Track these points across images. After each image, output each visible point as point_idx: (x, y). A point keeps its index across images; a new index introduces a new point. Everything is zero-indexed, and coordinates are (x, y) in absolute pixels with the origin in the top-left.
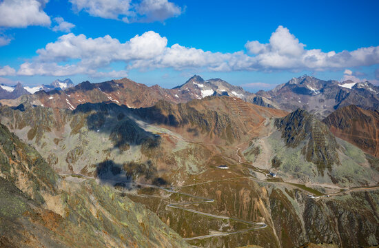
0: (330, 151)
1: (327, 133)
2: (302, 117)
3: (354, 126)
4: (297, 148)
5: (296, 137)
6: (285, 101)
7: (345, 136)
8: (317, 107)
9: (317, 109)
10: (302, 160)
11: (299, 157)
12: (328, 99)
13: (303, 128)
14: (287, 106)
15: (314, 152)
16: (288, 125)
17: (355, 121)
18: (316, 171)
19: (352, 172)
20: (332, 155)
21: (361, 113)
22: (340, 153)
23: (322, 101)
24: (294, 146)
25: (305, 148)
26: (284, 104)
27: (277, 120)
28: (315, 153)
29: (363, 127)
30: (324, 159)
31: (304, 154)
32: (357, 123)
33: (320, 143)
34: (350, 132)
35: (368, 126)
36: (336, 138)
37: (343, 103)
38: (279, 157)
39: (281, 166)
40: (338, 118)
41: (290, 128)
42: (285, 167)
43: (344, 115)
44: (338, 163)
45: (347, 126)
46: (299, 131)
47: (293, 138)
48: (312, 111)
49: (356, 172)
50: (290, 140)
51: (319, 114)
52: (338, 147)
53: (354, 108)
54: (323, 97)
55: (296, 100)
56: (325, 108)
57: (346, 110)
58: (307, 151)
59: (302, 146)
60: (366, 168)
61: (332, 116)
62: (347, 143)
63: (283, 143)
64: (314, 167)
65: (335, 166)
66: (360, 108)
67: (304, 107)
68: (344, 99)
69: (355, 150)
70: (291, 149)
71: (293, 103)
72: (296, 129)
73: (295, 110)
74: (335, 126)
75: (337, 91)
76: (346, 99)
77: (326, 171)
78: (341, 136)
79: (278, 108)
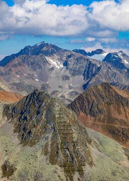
0: (80, 148)
1: (75, 122)
2: (41, 102)
3: (109, 111)
4: (37, 146)
5: (34, 130)
6: (16, 79)
7: (98, 126)
8: (60, 87)
9: (60, 89)
10: (44, 163)
11: (39, 159)
12: (74, 75)
13: (43, 117)
14: (19, 86)
15: (60, 151)
16: (22, 113)
17: (109, 104)
18: (63, 176)
19: (108, 174)
20: (83, 154)
21: (117, 94)
22: (93, 149)
23: (66, 78)
24: (33, 144)
25: (46, 145)
26: (15, 84)
27: (7, 108)
28: (60, 153)
29: (120, 113)
30: (73, 159)
31: (46, 154)
32: (112, 107)
33: (66, 136)
34: (104, 120)
35: (125, 111)
36: (87, 129)
37: (93, 80)
38: (11, 161)
39: (16, 174)
40: (89, 102)
41: (25, 118)
42: (20, 175)
43: (96, 96)
44: (91, 164)
45: (100, 111)
46: (38, 121)
47: (30, 132)
48: (53, 93)
49: (114, 174)
50: (26, 136)
51: (63, 96)
52: (90, 142)
53: (107, 86)
54: (68, 73)
55: (31, 77)
56: (70, 88)
57: (98, 90)
58: (49, 150)
59: (43, 142)
60: (124, 167)
61: (80, 98)
62: (101, 135)
63: (16, 140)
64: (61, 172)
65: (87, 169)
66: (114, 87)
67: (43, 88)
68: (94, 75)
69: (112, 145)
70: (28, 149)
71: (27, 82)
72: (34, 119)
73: (31, 92)
74: (85, 112)
75: (85, 64)
76: (97, 76)
77: (76, 176)
78: (93, 126)
79: (6, 89)
